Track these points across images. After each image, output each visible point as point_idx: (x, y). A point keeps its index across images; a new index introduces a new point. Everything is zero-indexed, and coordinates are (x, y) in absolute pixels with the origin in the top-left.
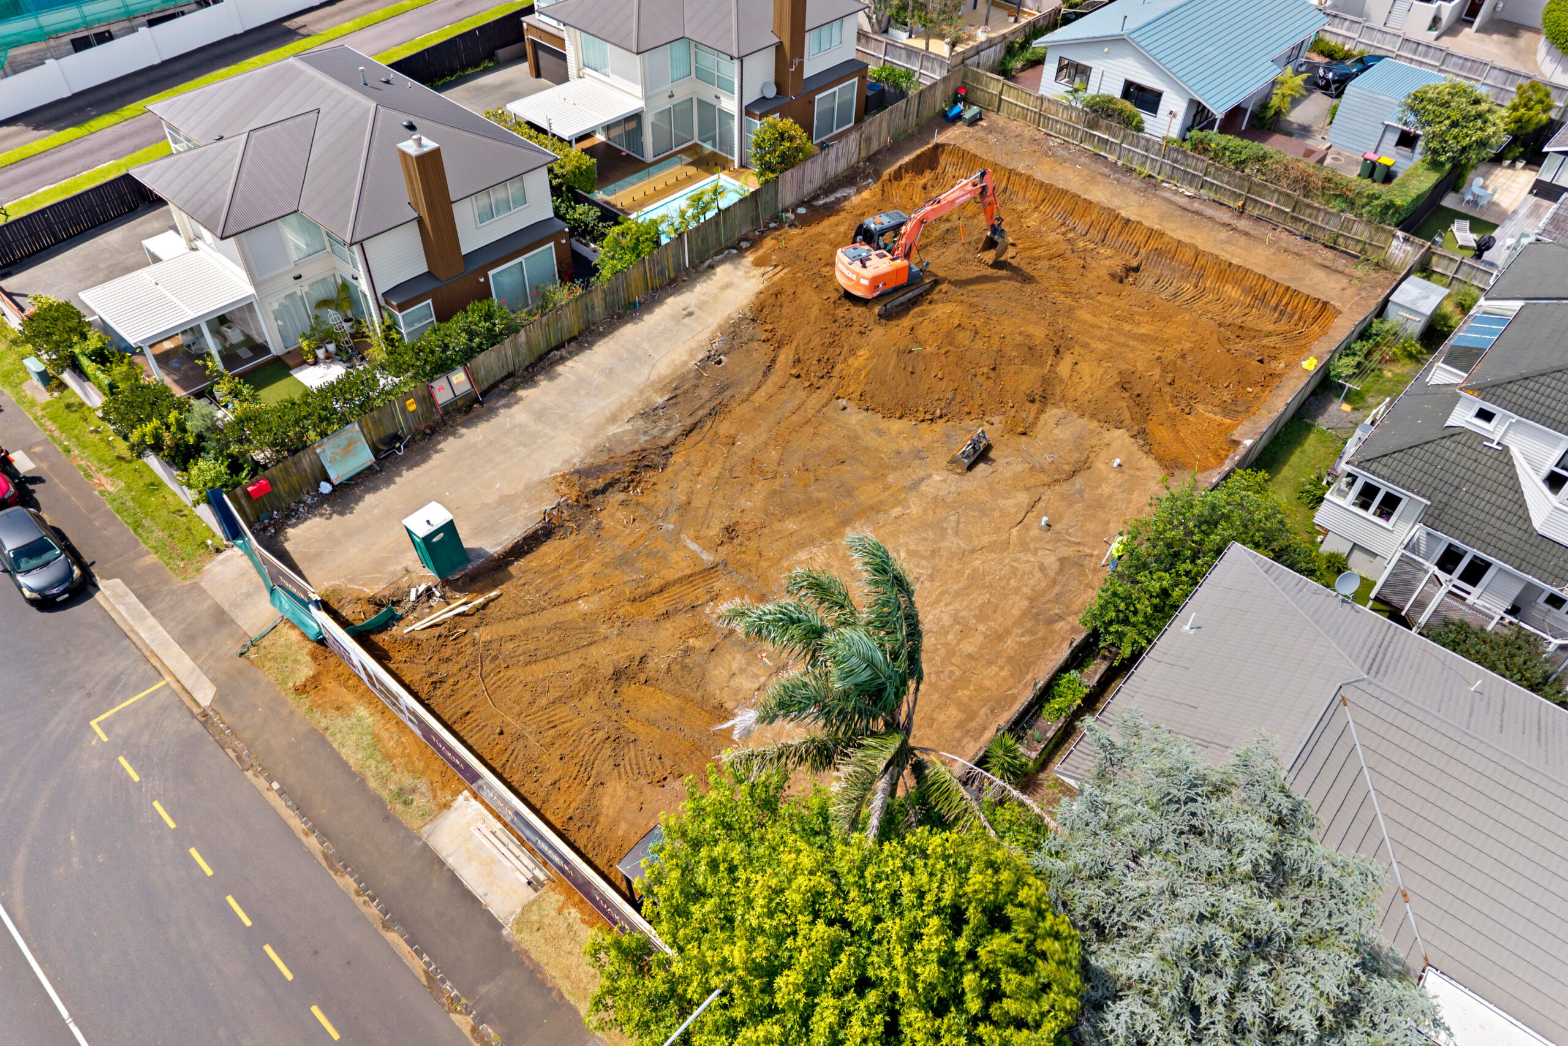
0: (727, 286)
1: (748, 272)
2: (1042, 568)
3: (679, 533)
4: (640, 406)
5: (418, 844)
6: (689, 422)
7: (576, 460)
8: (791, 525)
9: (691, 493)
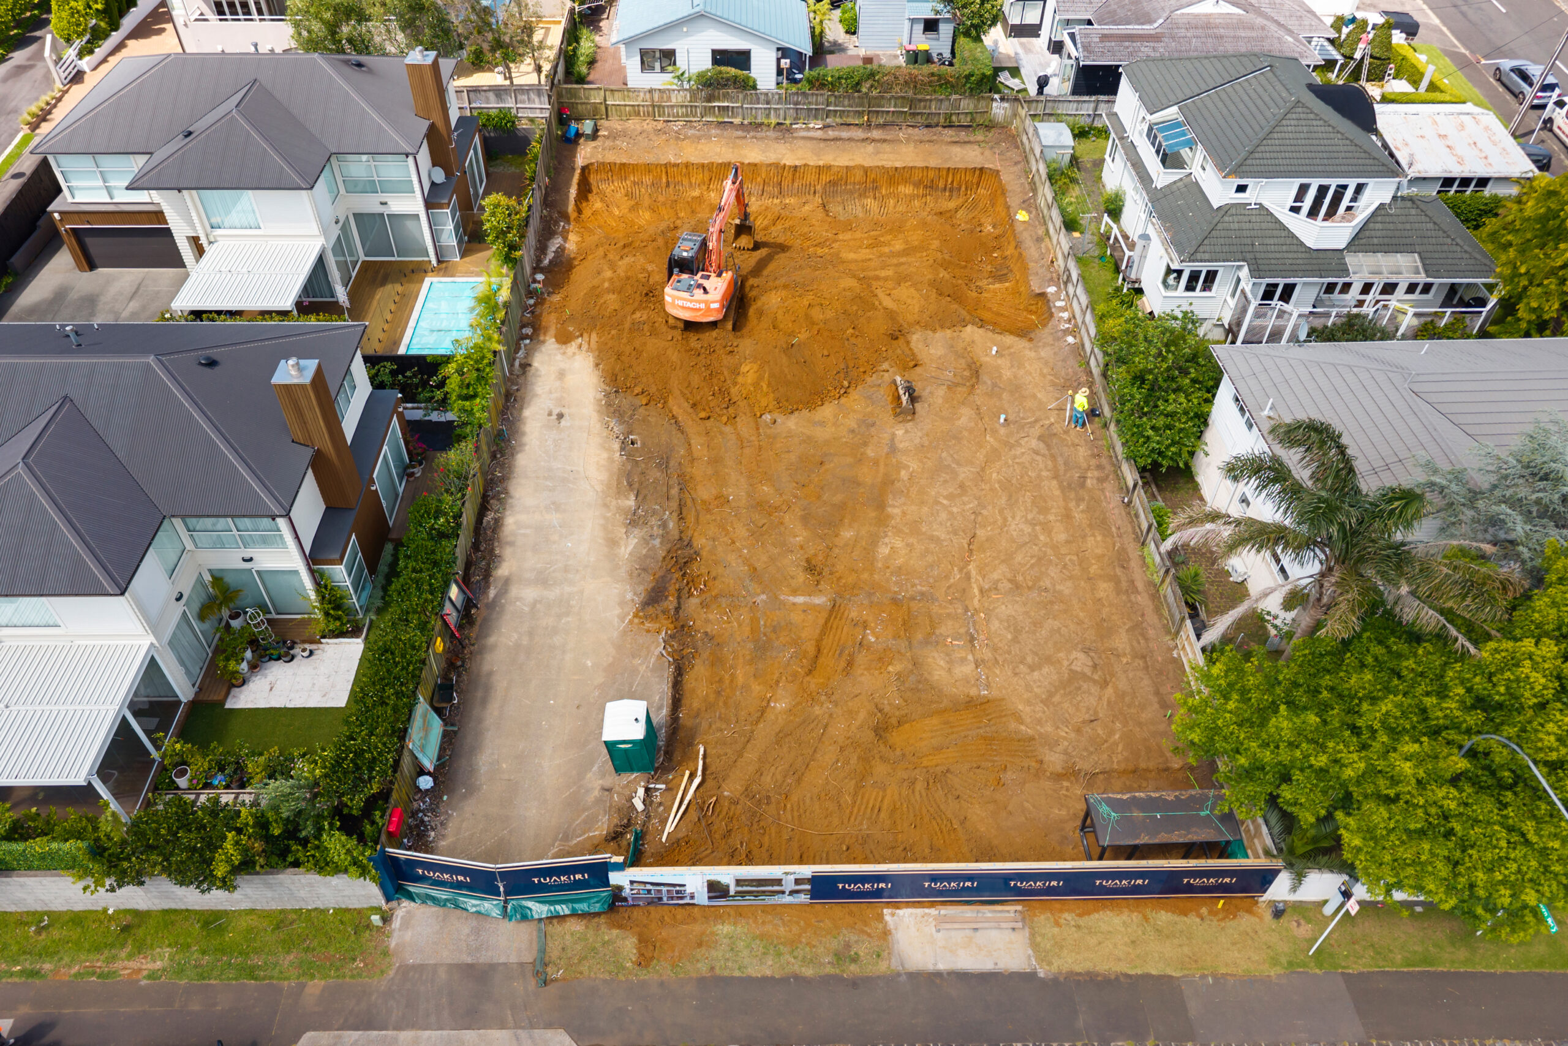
0: (561, 375)
1: (564, 353)
2: (1037, 453)
3: (776, 598)
4: (620, 518)
5: (904, 977)
6: (674, 505)
7: (629, 596)
8: (847, 534)
9: (746, 561)
